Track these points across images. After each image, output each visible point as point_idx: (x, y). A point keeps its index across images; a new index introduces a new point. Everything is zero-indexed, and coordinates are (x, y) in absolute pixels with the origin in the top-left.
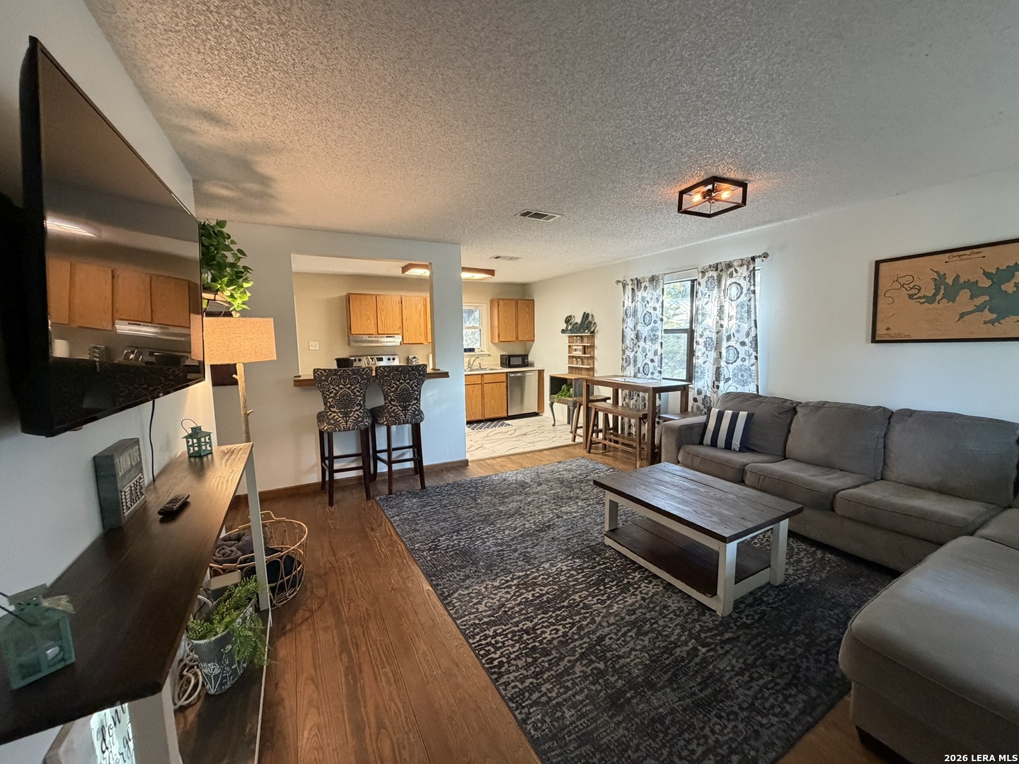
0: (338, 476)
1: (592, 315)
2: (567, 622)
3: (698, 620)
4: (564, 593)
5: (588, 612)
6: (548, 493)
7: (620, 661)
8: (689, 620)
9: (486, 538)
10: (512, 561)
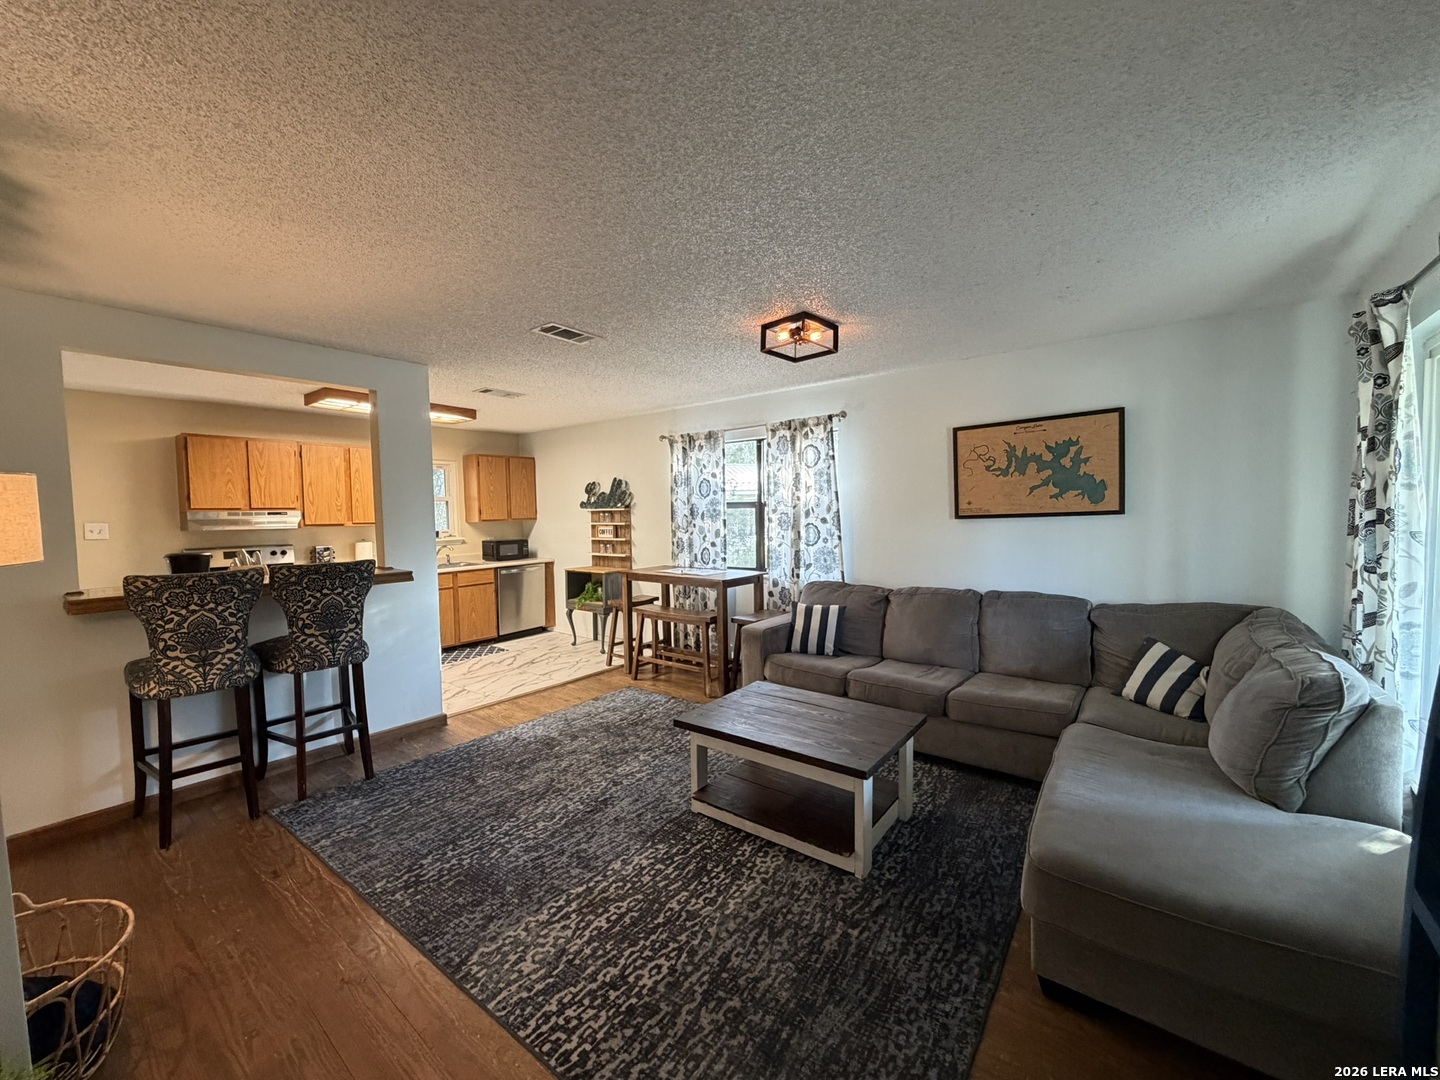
0: (177, 784)
1: (626, 483)
2: (669, 949)
3: (838, 893)
4: (654, 902)
5: (696, 924)
6: (590, 749)
7: (759, 985)
8: (828, 896)
9: (507, 842)
10: (561, 871)
